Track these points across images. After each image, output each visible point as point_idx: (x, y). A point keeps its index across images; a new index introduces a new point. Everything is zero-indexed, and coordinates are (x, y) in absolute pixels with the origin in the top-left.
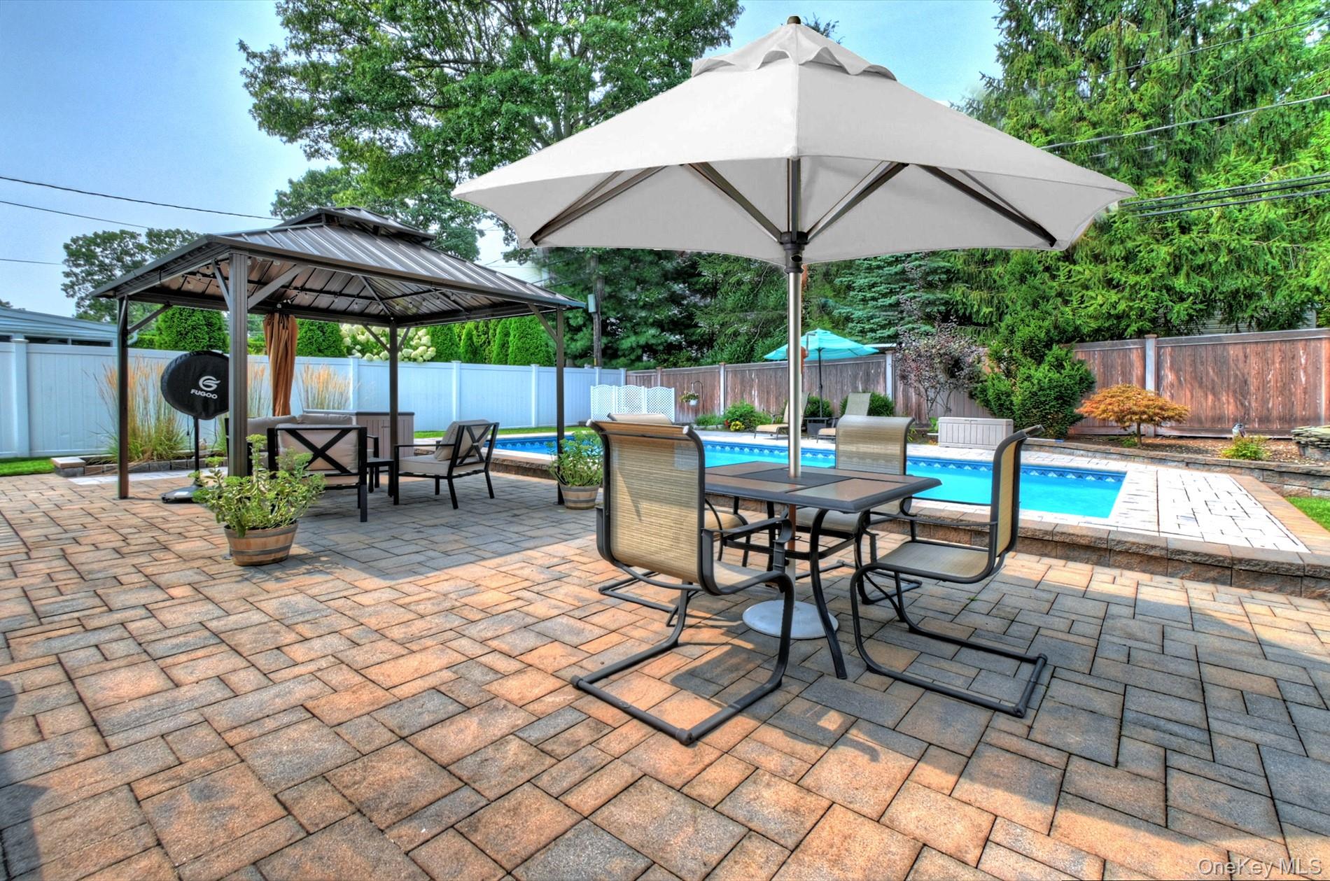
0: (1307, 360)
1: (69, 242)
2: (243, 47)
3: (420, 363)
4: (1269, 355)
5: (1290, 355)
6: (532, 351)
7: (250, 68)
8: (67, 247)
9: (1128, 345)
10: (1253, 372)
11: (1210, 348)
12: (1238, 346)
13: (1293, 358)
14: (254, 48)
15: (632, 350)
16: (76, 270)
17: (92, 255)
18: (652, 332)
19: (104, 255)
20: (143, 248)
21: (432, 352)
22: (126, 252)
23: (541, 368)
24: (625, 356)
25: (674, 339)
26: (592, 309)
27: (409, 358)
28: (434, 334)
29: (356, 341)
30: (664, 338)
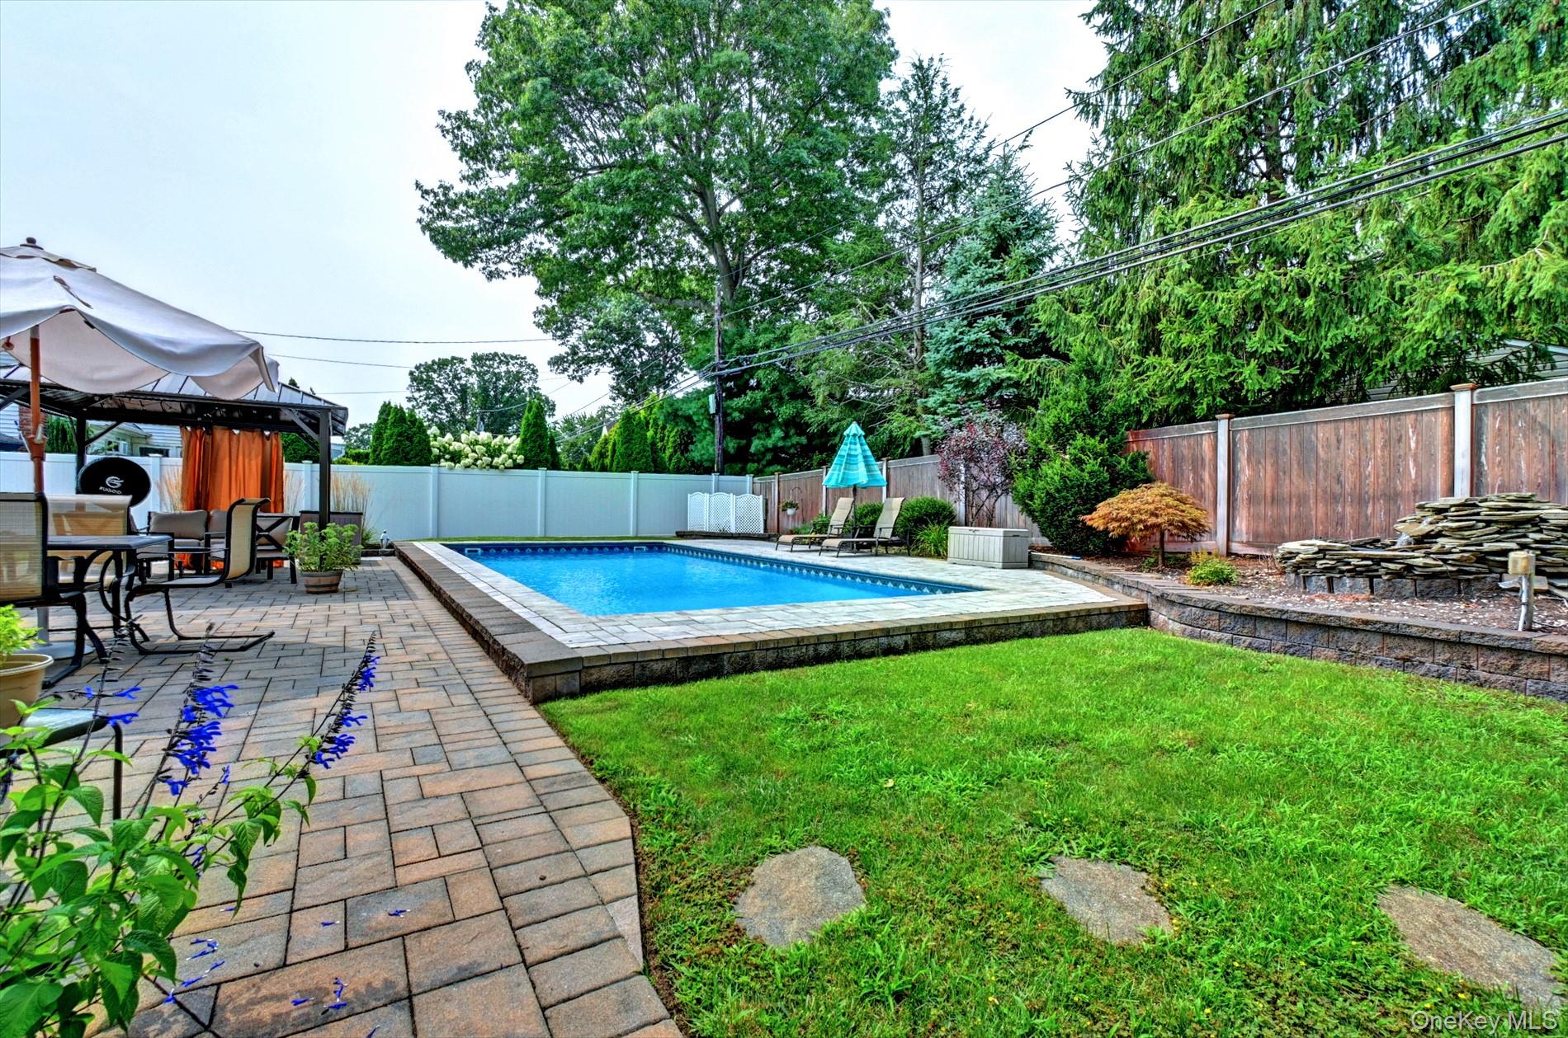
0: (1417, 443)
1: (413, 369)
2: (418, 186)
3: (502, 470)
4: (1369, 436)
5: (1395, 435)
6: (634, 456)
7: (427, 205)
8: (411, 374)
9: (1198, 428)
10: (1348, 463)
11: (1294, 430)
12: (1329, 426)
13: (1399, 440)
14: (427, 187)
15: (764, 454)
16: (417, 395)
17: (430, 380)
18: (778, 433)
19: (439, 380)
20: (469, 372)
21: (520, 459)
22: (456, 377)
23: (642, 475)
24: (758, 461)
25: (804, 440)
26: (712, 410)
27: (491, 466)
28: (524, 441)
29: (444, 450)
30: (795, 439)
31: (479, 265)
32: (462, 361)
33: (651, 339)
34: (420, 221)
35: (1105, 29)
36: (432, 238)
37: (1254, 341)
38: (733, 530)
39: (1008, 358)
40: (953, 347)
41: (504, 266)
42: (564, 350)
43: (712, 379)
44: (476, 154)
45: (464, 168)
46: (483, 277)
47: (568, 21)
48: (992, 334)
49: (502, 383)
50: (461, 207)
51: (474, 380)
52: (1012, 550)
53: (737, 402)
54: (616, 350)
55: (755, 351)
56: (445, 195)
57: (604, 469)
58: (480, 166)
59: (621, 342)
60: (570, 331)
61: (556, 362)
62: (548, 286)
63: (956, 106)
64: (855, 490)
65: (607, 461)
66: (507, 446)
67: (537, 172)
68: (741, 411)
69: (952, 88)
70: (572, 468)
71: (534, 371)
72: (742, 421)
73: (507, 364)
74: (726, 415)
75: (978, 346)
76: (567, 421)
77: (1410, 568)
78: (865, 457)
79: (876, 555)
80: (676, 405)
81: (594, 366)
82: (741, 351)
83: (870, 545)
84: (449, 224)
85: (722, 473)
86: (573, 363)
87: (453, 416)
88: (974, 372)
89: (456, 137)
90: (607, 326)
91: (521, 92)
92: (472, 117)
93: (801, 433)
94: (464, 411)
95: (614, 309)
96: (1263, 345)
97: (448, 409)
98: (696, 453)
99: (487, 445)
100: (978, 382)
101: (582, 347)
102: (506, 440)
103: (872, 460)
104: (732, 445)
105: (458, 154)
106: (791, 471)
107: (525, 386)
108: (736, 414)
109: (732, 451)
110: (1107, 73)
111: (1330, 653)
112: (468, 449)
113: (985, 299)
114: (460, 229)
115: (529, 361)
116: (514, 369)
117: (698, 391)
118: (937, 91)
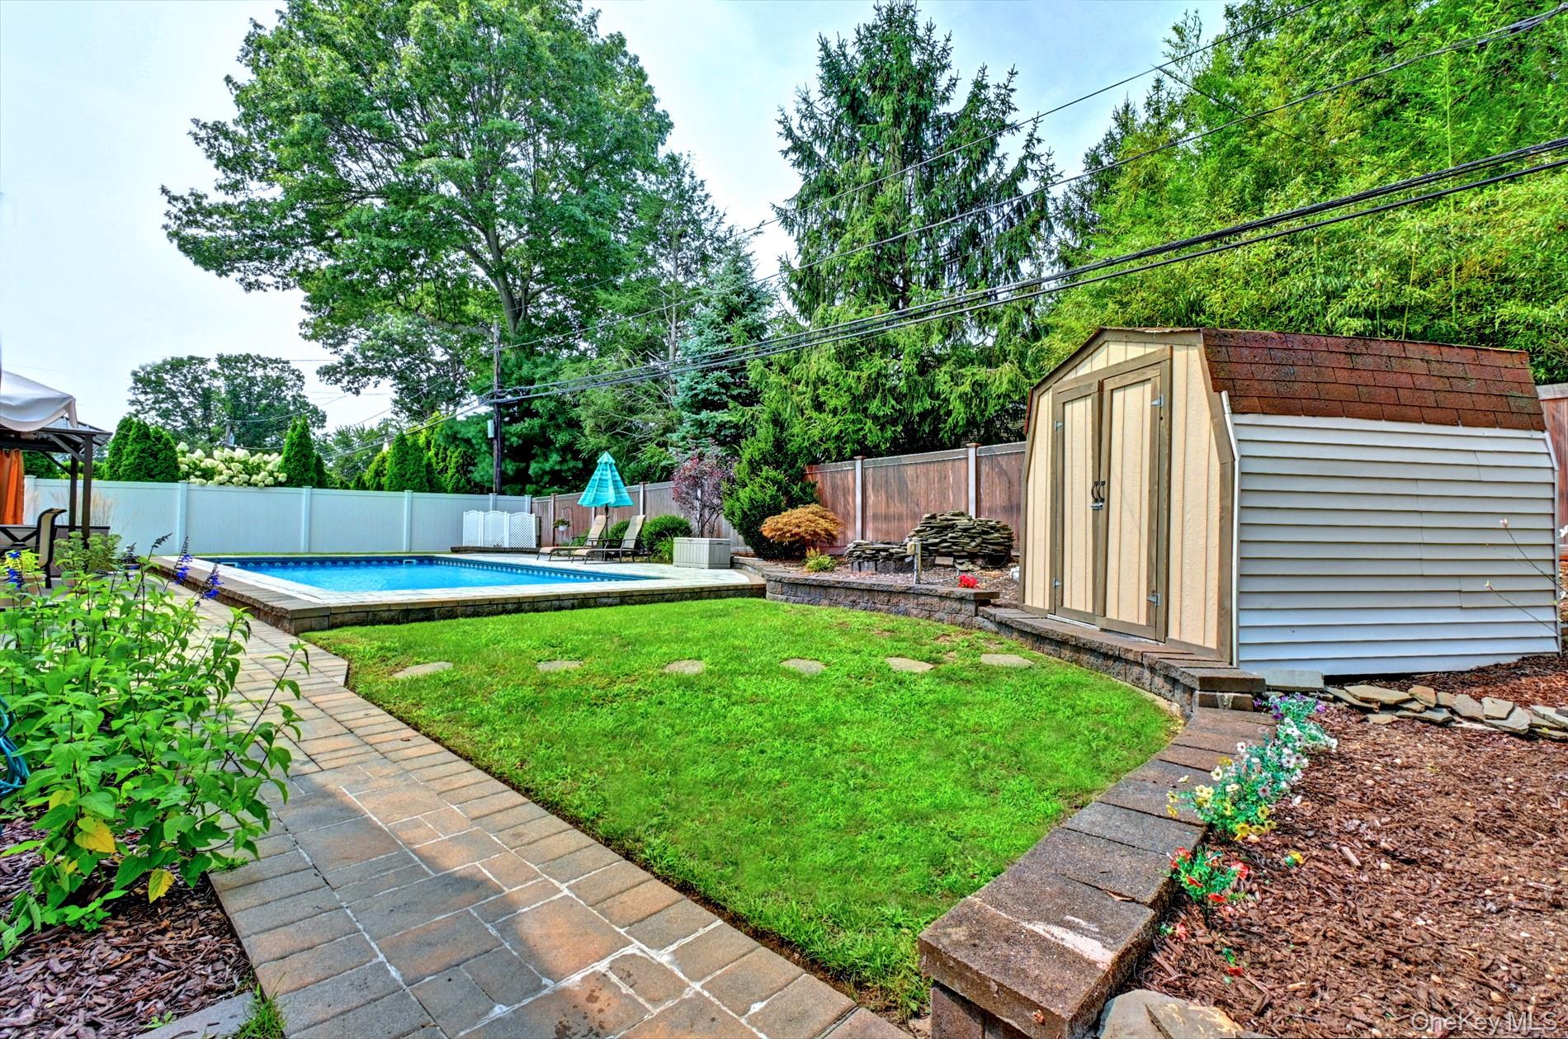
0: (953, 480)
1: (137, 369)
2: (164, 191)
3: (261, 488)
4: (931, 475)
5: (943, 475)
6: (408, 476)
7: (174, 211)
8: (135, 374)
9: (844, 466)
10: (922, 492)
11: (896, 469)
12: (912, 467)
13: (945, 478)
14: (175, 192)
15: (542, 476)
16: (142, 398)
17: (160, 382)
18: (555, 457)
19: (173, 383)
20: (214, 375)
21: (282, 477)
22: (196, 379)
23: (416, 494)
24: (537, 483)
25: (580, 465)
26: (491, 435)
27: (249, 484)
28: (287, 460)
29: (195, 467)
30: (571, 464)
31: (235, 275)
32: (202, 361)
33: (439, 355)
34: (166, 227)
35: (799, 164)
36: (180, 247)
37: (874, 406)
38: (506, 545)
39: (731, 405)
40: (690, 393)
41: (266, 278)
42: (336, 360)
43: (491, 405)
44: (237, 164)
45: (219, 175)
46: (240, 288)
47: (343, 65)
48: (718, 384)
49: (257, 389)
50: (216, 217)
51: (220, 383)
52: (717, 556)
53: (516, 428)
54: (399, 363)
55: (532, 382)
56: (198, 204)
57: (380, 487)
58: (239, 177)
59: (405, 355)
60: (344, 341)
61: (327, 372)
62: (316, 301)
63: (703, 194)
64: (607, 509)
65: (383, 480)
66: (266, 463)
67: (307, 192)
68: (519, 437)
69: (698, 179)
70: (344, 486)
71: (300, 378)
72: (519, 446)
73: (265, 367)
74: (503, 440)
75: (709, 394)
76: (340, 433)
77: (892, 554)
78: (615, 482)
79: (621, 562)
80: (456, 428)
81: (374, 379)
82: (520, 381)
83: (617, 555)
84: (202, 233)
85: (502, 493)
86: (349, 374)
87: (191, 423)
88: (704, 415)
89: (211, 146)
90: (388, 338)
91: (290, 123)
92: (231, 127)
93: (576, 457)
94: (206, 418)
95: (395, 323)
96: (879, 410)
97: (184, 415)
98: (476, 475)
99: (245, 463)
100: (708, 423)
101: (358, 357)
102: (266, 457)
103: (621, 484)
104: (510, 467)
105: (215, 162)
106: (569, 491)
107: (289, 394)
108: (514, 439)
109: (510, 473)
110: (799, 198)
111: (826, 602)
112: (222, 467)
113: (717, 357)
114: (216, 240)
115: (293, 366)
116: (274, 374)
117: (479, 416)
118: (686, 180)
